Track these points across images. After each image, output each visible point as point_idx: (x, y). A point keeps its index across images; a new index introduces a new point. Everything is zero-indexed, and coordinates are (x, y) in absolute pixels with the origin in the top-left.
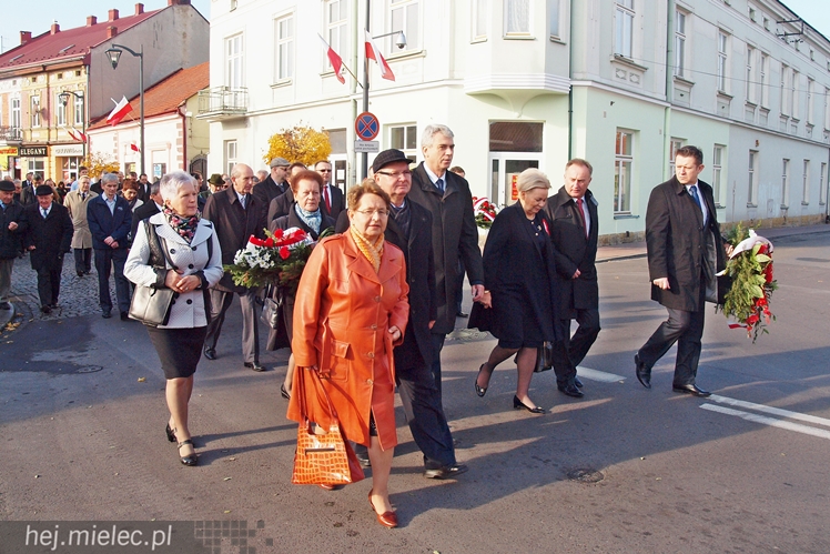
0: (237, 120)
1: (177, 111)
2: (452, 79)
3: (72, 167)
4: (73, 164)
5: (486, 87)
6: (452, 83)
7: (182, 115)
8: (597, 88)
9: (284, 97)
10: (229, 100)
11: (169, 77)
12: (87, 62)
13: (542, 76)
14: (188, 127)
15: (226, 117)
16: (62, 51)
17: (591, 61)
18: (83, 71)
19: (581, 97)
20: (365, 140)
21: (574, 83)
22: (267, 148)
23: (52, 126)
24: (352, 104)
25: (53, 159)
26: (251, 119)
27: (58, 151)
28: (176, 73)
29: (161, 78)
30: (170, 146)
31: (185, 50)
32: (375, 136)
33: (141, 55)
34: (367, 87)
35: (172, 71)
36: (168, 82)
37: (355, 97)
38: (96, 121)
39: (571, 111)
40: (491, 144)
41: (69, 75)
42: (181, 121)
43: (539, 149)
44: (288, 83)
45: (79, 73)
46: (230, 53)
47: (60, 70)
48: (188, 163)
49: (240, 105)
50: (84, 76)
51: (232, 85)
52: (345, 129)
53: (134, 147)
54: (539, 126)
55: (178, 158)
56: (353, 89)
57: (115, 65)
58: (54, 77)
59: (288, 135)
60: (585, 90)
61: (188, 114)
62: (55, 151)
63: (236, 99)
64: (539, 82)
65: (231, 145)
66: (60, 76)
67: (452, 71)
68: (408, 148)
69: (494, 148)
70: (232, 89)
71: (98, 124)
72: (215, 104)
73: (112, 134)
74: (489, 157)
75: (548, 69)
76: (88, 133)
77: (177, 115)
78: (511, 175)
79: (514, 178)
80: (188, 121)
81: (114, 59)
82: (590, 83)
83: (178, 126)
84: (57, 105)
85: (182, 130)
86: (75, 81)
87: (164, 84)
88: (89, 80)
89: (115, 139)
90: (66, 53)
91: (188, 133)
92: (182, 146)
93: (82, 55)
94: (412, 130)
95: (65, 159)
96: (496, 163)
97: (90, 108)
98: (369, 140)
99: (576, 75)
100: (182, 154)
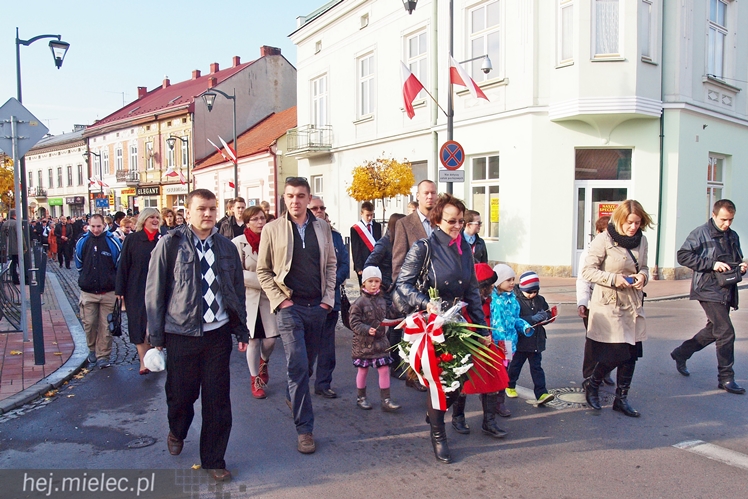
0: (323, 156)
1: (268, 150)
2: (536, 105)
3: (180, 204)
4: (181, 201)
5: (572, 112)
6: (536, 110)
7: (273, 154)
8: (691, 110)
9: (367, 132)
10: (315, 138)
11: (262, 121)
12: (191, 110)
13: (633, 99)
14: (279, 165)
15: (313, 154)
16: (171, 102)
17: (683, 83)
18: (188, 119)
19: (673, 121)
20: (449, 169)
21: (666, 106)
22: (351, 180)
23: (163, 168)
24: (433, 136)
25: (165, 197)
26: (336, 155)
27: (168, 190)
28: (268, 117)
29: (255, 122)
30: (263, 183)
31: (277, 96)
32: (460, 165)
33: (234, 98)
34: (451, 114)
35: (265, 116)
36: (262, 125)
37: (436, 129)
38: (199, 162)
39: (662, 136)
40: (576, 172)
41: (177, 122)
42: (272, 159)
43: (628, 177)
44: (370, 119)
45: (185, 121)
46: (316, 94)
47: (169, 119)
48: (279, 198)
49: (326, 142)
50: (189, 123)
51: (318, 123)
52: (426, 162)
53: (231, 185)
54: (627, 153)
55: (270, 193)
56: (433, 121)
57: (210, 108)
58: (164, 125)
59: (370, 168)
60: (678, 113)
61: (278, 153)
62: (166, 190)
63: (321, 137)
64: (630, 106)
65: (318, 180)
66: (170, 124)
67: (536, 98)
68: (491, 177)
69: (579, 176)
70: (318, 127)
71: (202, 165)
72: (302, 141)
73: (213, 174)
74: (575, 186)
75: (639, 92)
76: (194, 173)
77: (268, 154)
78: (597, 204)
79: (601, 206)
80: (278, 159)
81: (210, 102)
82: (683, 106)
83: (270, 164)
84: (166, 149)
85: (273, 167)
86: (181, 128)
87: (258, 127)
88: (194, 126)
89: (216, 178)
90: (174, 103)
91: (279, 170)
92: (273, 182)
93: (187, 105)
94: (495, 161)
95: (175, 197)
96: (582, 192)
97: (195, 151)
98: (454, 169)
99: (667, 98)
100: (273, 190)
